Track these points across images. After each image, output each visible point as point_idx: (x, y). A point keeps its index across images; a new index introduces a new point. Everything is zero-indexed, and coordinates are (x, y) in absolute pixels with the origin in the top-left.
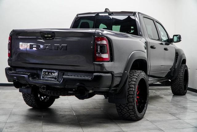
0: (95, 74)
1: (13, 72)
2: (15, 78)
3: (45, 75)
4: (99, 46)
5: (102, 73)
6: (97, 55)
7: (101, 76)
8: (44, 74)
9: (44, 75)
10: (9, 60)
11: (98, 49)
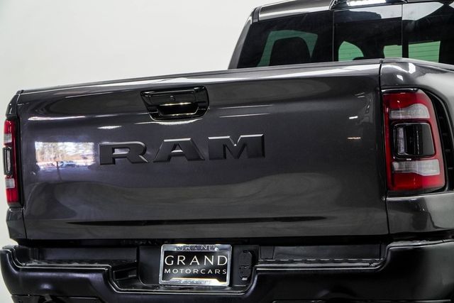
0: (396, 245)
1: (34, 264)
2: (46, 286)
3: (175, 265)
4: (401, 131)
5: (421, 240)
6: (396, 165)
7: (418, 252)
8: (169, 261)
9: (172, 267)
10: (11, 218)
11: (397, 143)
